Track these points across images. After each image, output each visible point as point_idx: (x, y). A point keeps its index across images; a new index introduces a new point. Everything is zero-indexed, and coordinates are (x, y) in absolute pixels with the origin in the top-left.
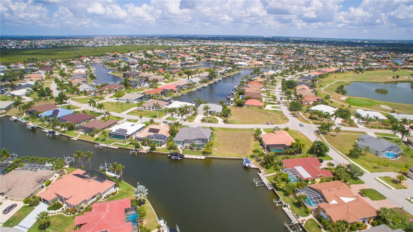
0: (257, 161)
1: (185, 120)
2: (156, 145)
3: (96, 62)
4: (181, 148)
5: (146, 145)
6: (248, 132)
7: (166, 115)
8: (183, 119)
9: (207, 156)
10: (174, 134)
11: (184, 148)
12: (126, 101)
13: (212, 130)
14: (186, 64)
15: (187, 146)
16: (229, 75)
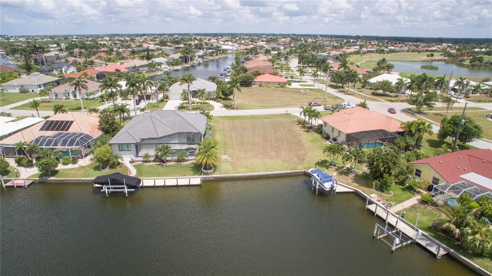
0: (341, 174)
1: (142, 110)
2: (61, 161)
4: (132, 162)
5: (30, 165)
7: (103, 105)
8: (138, 109)
9: (205, 176)
10: (113, 131)
11: (140, 161)
12: (20, 90)
13: (207, 116)
14: (144, 51)
15: (149, 154)
16: (211, 58)
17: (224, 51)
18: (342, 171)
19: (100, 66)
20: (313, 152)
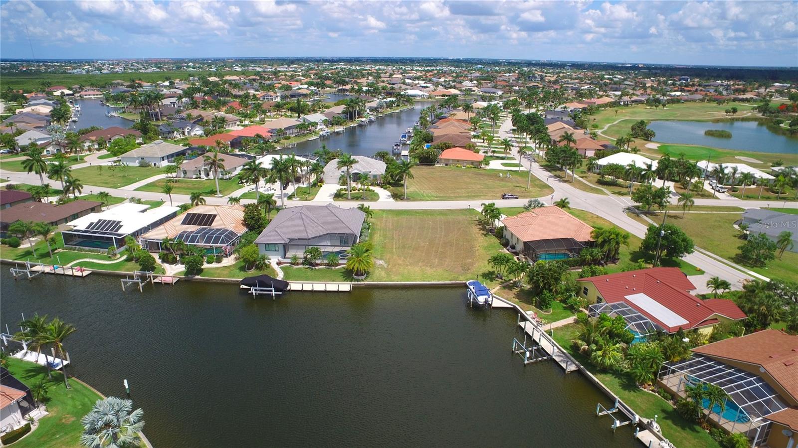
0: (504, 287)
1: (290, 197)
2: (205, 259)
3: (85, 97)
4: (279, 264)
5: (174, 262)
6: (461, 218)
7: (241, 187)
8: (285, 195)
9: (356, 283)
10: (259, 227)
11: (287, 263)
12: (140, 163)
13: (366, 212)
14: (293, 96)
15: (297, 256)
16: (389, 111)
17: (409, 99)
18: (507, 285)
19: (232, 124)
20: (483, 261)
